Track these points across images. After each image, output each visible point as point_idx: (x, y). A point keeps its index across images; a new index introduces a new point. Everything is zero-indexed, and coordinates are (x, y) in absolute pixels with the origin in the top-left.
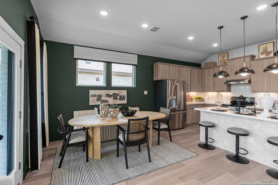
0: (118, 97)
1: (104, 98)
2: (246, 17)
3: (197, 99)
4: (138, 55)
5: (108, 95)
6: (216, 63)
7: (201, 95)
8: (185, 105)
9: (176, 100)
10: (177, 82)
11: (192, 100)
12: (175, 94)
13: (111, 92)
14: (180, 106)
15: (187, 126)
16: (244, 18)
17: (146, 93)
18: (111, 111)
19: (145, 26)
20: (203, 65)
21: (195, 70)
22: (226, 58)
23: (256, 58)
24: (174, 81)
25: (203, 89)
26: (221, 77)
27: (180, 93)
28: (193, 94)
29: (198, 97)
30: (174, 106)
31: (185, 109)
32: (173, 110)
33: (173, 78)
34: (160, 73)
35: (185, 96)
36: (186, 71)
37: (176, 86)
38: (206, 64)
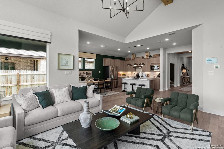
0: (88, 74)
1: (82, 74)
2: (136, 47)
3: (123, 75)
4: (96, 54)
5: (84, 73)
6: (131, 58)
7: (125, 73)
8: (117, 78)
9: (113, 75)
10: (114, 67)
11: (120, 75)
12: (113, 72)
13: (85, 72)
14: (115, 78)
15: (118, 87)
16: (135, 47)
17: (100, 72)
18: (90, 79)
19: (102, 46)
20: (126, 59)
21: (122, 61)
22: (135, 57)
23: (144, 58)
24: (112, 66)
25: (126, 70)
26: (129, 66)
27: (115, 72)
28: (121, 73)
29: (123, 74)
30: (113, 78)
31: (117, 79)
32: (112, 79)
33: (112, 65)
34: (106, 63)
35: (117, 73)
36: (118, 61)
37: (113, 69)
38: (127, 58)
